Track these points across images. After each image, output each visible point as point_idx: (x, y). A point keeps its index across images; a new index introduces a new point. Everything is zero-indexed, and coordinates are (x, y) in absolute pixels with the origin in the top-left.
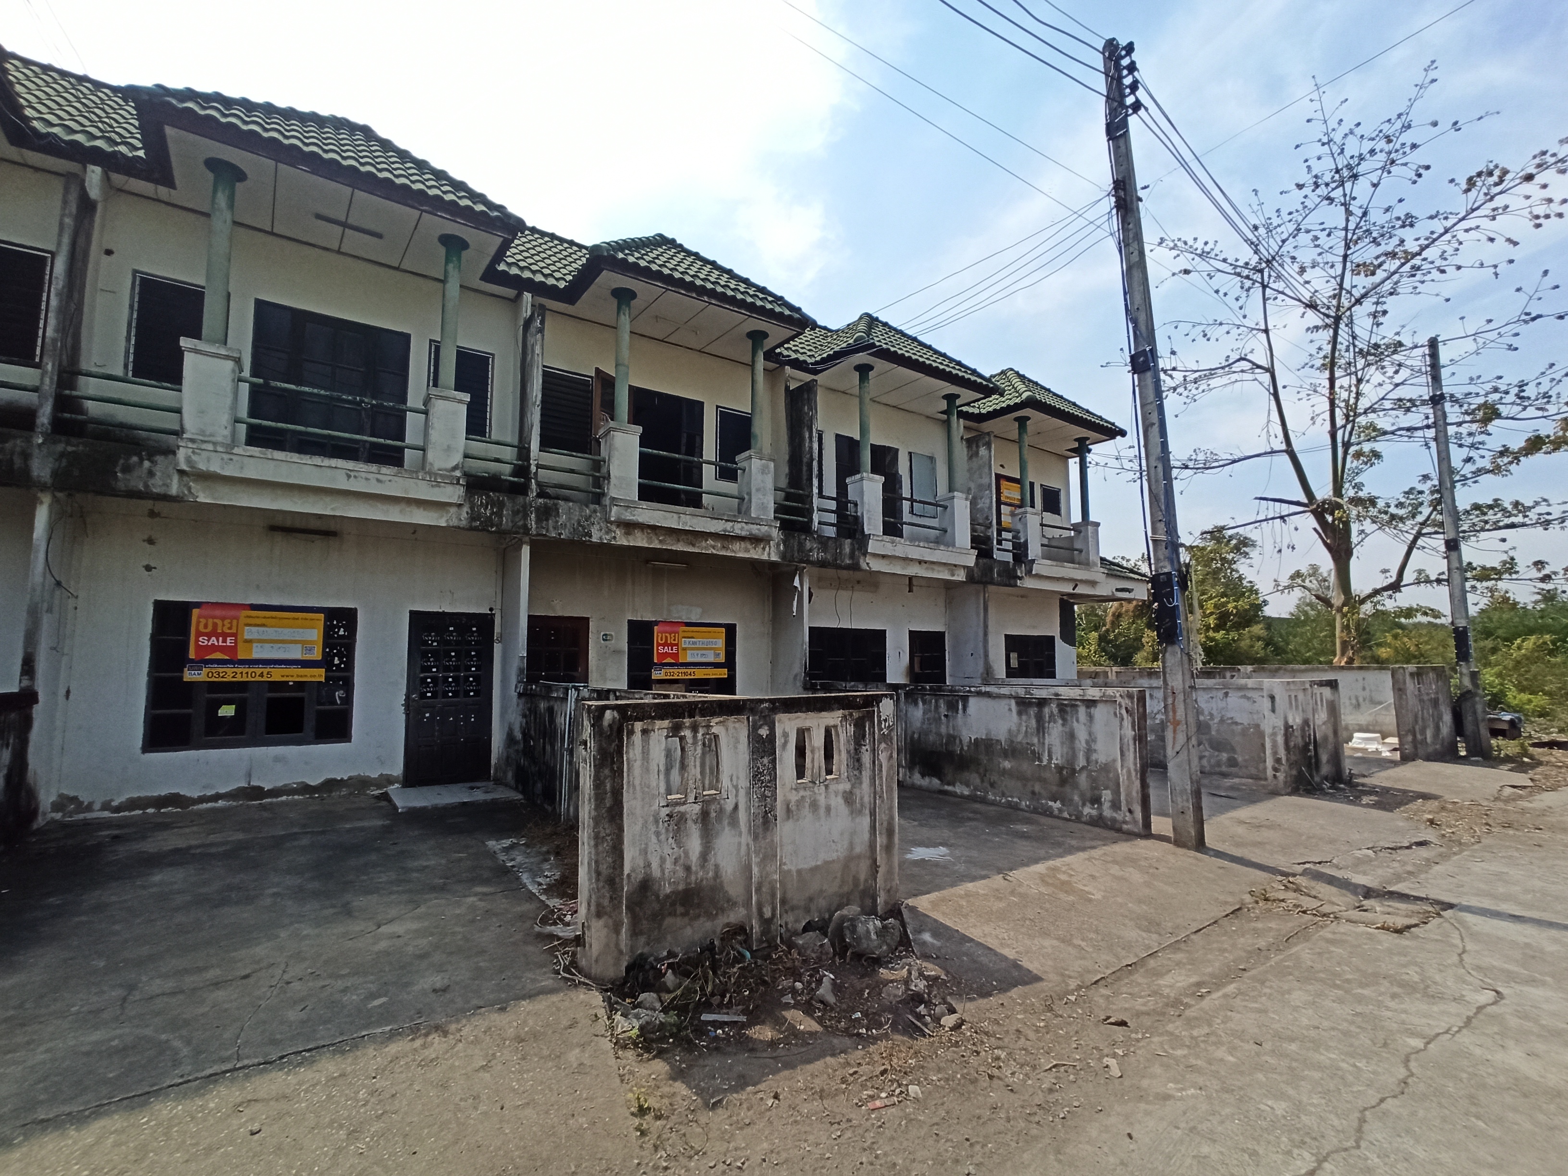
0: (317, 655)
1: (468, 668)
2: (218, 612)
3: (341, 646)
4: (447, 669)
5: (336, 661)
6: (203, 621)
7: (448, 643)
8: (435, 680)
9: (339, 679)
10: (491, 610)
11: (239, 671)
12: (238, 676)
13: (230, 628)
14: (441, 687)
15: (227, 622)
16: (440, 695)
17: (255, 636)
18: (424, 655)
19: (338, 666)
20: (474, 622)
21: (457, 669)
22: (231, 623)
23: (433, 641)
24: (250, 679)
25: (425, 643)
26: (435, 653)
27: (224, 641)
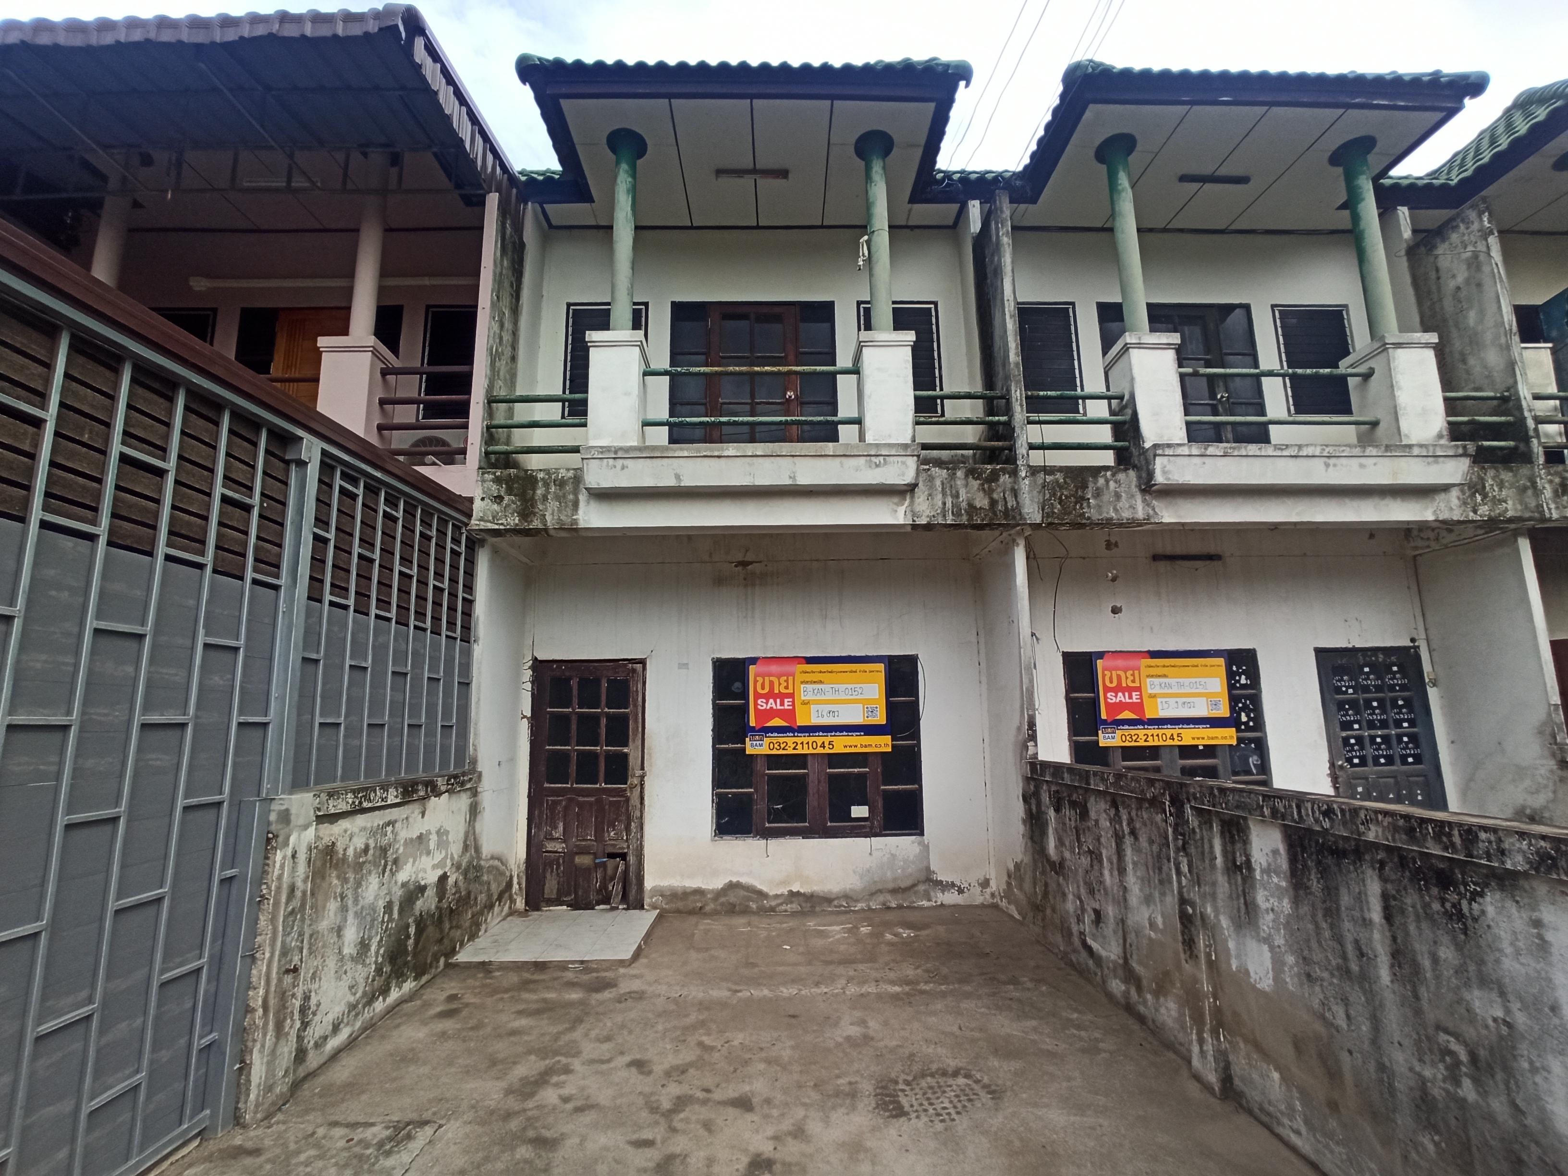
0: (1224, 711)
1: (1398, 724)
2: (1120, 663)
3: (1247, 697)
4: (1371, 725)
5: (1244, 718)
6: (1107, 673)
7: (1366, 689)
8: (1360, 740)
9: (1251, 741)
10: (1413, 640)
11: (1149, 732)
12: (1150, 738)
13: (1133, 681)
14: (1369, 751)
15: (1129, 673)
16: (1370, 761)
17: (1157, 690)
18: (1340, 705)
19: (1246, 724)
20: (1393, 659)
21: (1384, 724)
22: (1133, 675)
23: (1348, 687)
24: (1161, 743)
25: (1338, 690)
26: (1354, 704)
27: (1130, 697)
